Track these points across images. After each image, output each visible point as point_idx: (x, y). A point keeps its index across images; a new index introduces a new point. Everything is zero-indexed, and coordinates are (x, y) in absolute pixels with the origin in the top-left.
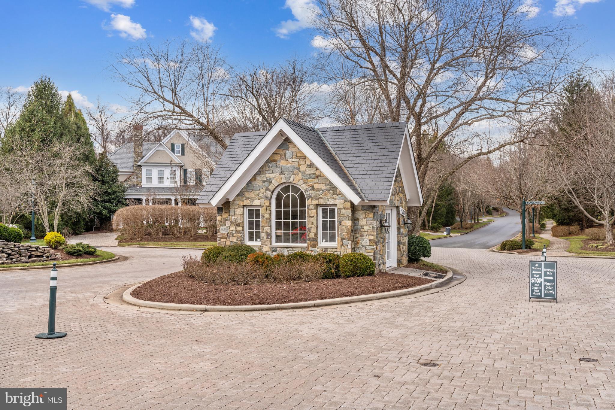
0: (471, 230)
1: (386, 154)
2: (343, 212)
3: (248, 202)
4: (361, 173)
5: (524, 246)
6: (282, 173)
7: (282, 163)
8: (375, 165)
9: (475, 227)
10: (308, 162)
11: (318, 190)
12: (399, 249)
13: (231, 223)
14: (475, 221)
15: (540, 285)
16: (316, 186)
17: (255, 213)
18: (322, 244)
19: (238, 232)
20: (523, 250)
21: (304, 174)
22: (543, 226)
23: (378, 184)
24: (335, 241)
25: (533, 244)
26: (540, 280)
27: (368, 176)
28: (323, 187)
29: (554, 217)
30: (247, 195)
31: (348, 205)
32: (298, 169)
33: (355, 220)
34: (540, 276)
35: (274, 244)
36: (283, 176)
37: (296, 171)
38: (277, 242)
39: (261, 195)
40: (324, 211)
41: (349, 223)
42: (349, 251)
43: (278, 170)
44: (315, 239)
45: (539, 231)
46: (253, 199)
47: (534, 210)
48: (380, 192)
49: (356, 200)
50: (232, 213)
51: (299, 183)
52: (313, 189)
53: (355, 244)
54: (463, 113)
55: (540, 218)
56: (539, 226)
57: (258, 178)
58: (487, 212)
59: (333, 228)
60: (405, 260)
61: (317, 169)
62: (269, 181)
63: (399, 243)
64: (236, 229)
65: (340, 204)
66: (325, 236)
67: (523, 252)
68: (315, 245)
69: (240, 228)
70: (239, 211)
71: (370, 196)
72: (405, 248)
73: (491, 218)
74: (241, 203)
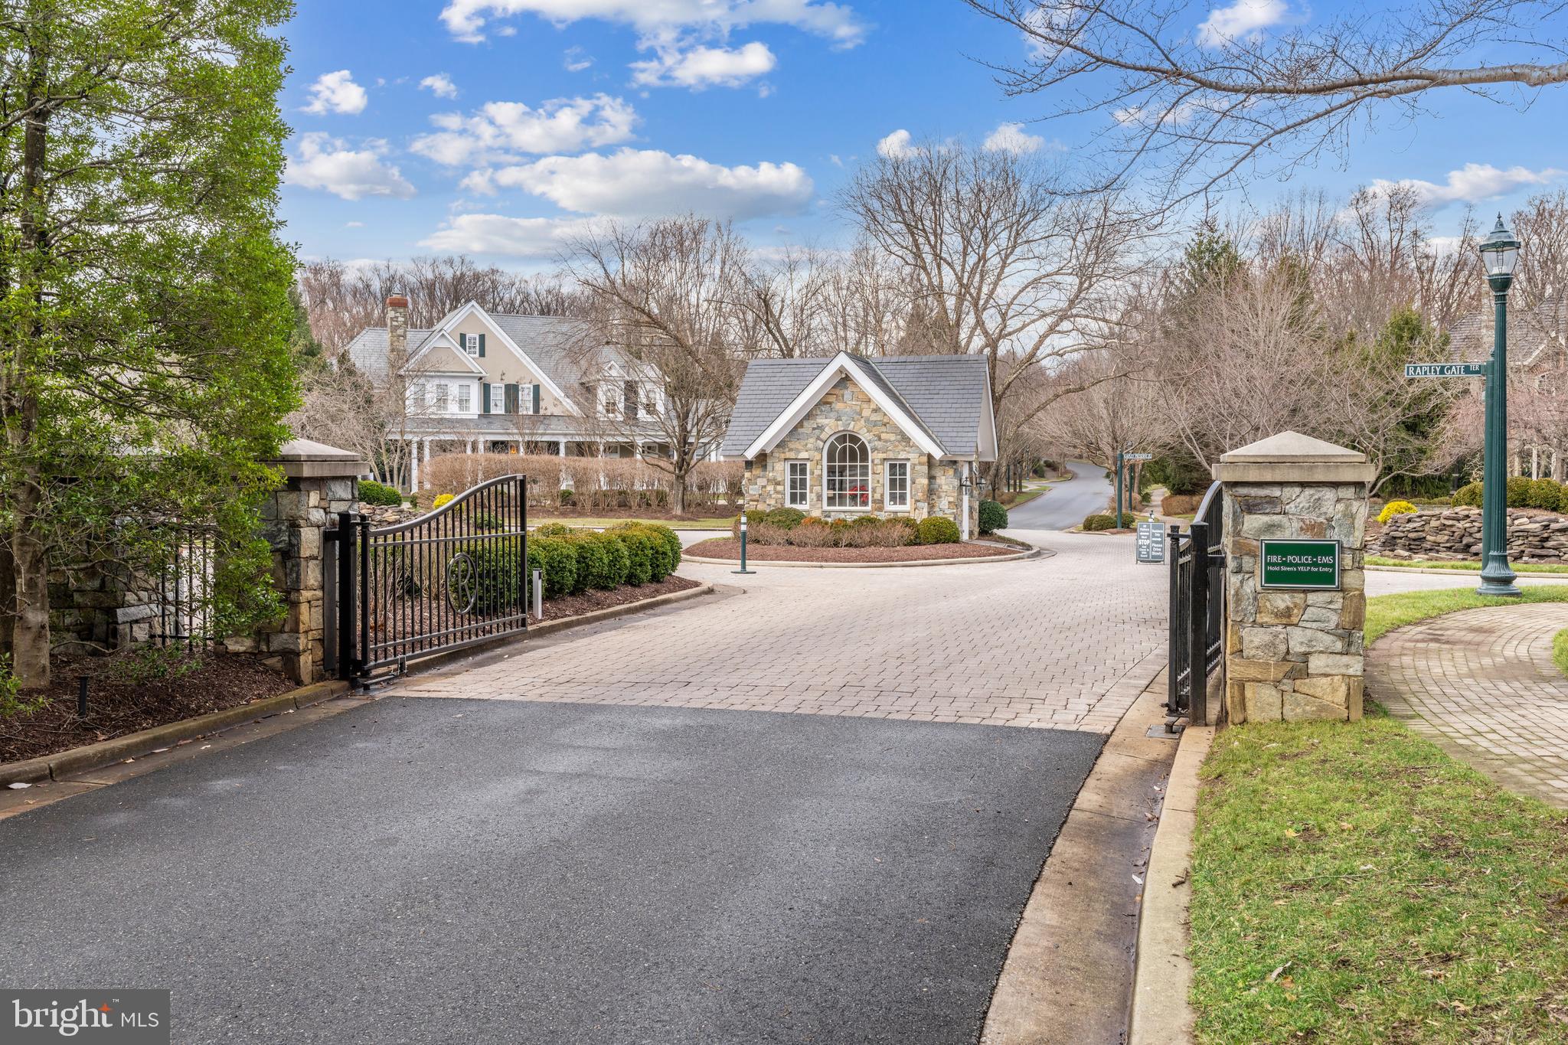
0: (1012, 505)
1: (966, 396)
2: (918, 468)
3: (792, 455)
4: (937, 420)
5: (1119, 524)
6: (838, 419)
7: (838, 406)
8: (954, 410)
9: (1018, 500)
10: (873, 406)
11: (886, 441)
12: (971, 517)
13: (768, 480)
14: (1015, 489)
15: (1148, 546)
16: (883, 436)
17: (798, 469)
18: (890, 507)
19: (778, 492)
20: (1118, 529)
21: (867, 420)
22: (1146, 498)
23: (960, 434)
24: (905, 504)
25: (1133, 521)
26: (1148, 542)
27: (946, 425)
28: (892, 437)
29: (1165, 481)
30: (791, 445)
31: (925, 459)
32: (860, 414)
33: (931, 478)
34: (1148, 538)
35: (826, 508)
36: (840, 423)
37: (857, 417)
38: (829, 505)
39: (809, 446)
40: (893, 467)
41: (925, 481)
42: (925, 516)
43: (832, 415)
44: (882, 501)
45: (1139, 507)
46: (798, 451)
47: (1132, 468)
48: (964, 444)
49: (938, 454)
50: (769, 467)
51: (861, 432)
52: (880, 439)
53: (931, 507)
54: (1048, 335)
55: (1140, 483)
56: (1139, 498)
57: (805, 424)
58: (1035, 472)
59: (903, 486)
60: (977, 530)
61: (885, 414)
62: (821, 428)
63: (971, 508)
64: (775, 489)
65: (914, 457)
66: (893, 498)
67: (1118, 533)
68: (881, 509)
69: (780, 488)
70: (779, 466)
71: (953, 449)
72: (976, 515)
73: (1044, 483)
74: (783, 456)
